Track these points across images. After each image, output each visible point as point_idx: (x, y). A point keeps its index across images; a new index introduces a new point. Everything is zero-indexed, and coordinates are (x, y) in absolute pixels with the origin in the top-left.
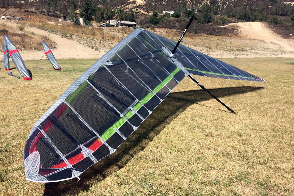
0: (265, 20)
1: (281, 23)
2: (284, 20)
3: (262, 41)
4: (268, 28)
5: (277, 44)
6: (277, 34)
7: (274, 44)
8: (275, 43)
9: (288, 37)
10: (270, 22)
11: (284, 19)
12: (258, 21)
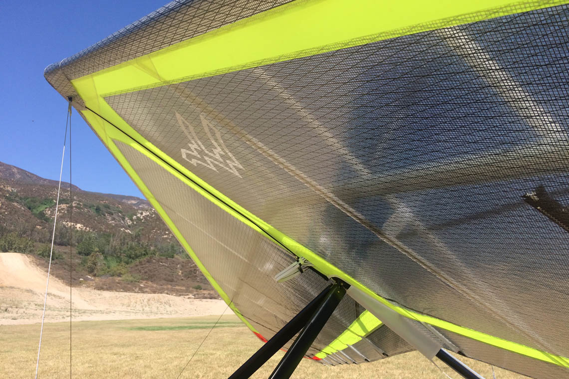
0: (31, 251)
1: (61, 259)
2: (65, 253)
3: (27, 290)
4: (38, 266)
5: (60, 298)
6: (56, 277)
7: (53, 297)
8: (54, 295)
9: (76, 284)
10: (40, 254)
11: (65, 251)
12: (16, 252)
